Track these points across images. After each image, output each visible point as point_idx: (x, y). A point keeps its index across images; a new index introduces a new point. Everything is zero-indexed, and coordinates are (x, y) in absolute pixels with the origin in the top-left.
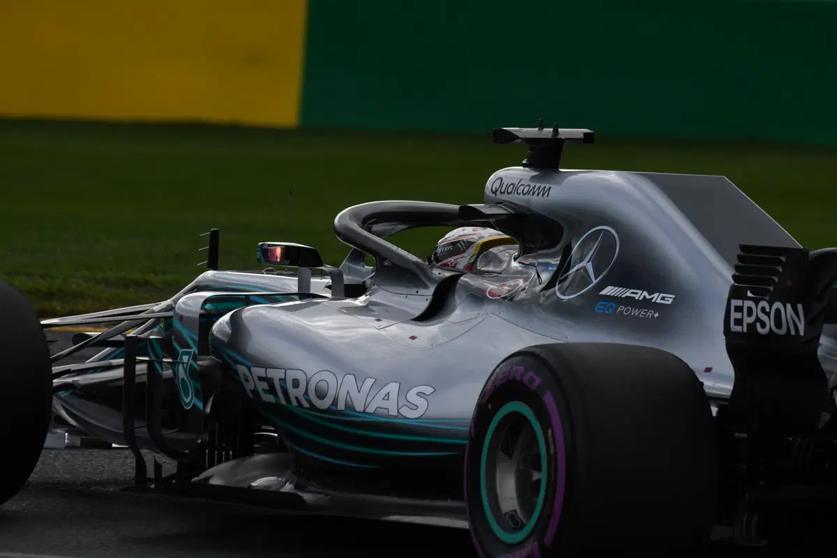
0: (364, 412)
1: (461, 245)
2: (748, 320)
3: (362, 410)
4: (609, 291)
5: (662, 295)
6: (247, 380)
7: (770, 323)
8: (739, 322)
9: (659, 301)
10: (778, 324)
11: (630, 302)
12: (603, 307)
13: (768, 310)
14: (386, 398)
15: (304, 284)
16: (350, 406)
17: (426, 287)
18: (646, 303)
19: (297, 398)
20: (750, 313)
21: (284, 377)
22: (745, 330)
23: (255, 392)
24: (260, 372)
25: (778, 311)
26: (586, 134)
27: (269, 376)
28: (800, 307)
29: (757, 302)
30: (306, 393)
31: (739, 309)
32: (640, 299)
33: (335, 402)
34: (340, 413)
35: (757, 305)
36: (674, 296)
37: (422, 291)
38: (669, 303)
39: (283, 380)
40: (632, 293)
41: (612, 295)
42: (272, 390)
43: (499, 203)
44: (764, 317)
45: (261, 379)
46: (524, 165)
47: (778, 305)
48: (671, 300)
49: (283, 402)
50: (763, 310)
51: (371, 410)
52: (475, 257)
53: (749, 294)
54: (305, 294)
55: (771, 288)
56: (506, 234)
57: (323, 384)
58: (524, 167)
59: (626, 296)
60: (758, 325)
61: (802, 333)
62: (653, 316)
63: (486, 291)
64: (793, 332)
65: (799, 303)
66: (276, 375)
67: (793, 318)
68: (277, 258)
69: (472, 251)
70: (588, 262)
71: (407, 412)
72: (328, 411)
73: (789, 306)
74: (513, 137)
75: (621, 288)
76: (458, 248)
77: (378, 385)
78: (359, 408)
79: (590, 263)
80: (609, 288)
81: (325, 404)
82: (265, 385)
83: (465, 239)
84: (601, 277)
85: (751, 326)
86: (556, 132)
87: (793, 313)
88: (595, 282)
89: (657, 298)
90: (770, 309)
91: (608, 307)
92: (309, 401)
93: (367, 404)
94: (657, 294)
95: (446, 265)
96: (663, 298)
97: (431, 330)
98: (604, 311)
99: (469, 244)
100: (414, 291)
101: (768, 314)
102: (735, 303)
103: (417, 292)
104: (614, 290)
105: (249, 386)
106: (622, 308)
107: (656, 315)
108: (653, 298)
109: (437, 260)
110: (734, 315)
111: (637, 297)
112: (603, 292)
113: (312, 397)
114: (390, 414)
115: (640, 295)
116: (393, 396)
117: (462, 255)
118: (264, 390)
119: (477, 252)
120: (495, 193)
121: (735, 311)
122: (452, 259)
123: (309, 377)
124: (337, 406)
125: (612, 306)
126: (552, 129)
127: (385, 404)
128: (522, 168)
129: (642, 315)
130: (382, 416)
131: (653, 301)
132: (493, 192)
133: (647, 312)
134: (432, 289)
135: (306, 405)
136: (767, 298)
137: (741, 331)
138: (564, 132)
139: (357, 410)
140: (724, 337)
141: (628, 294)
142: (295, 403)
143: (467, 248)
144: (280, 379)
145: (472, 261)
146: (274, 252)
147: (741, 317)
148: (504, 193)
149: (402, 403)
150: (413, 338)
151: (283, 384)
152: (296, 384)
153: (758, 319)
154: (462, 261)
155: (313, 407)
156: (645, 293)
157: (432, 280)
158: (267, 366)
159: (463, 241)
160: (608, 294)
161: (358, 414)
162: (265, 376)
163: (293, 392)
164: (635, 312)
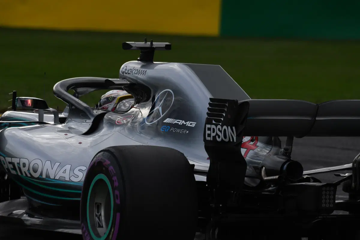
0: (54, 179)
1: (111, 99)
2: (213, 134)
3: (53, 178)
4: (168, 120)
5: (191, 122)
6: (4, 164)
7: (222, 135)
8: (209, 135)
9: (189, 125)
10: (225, 136)
11: (176, 126)
12: (164, 128)
13: (221, 130)
14: (64, 172)
15: (41, 117)
16: (48, 176)
17: (90, 119)
18: (184, 127)
19: (25, 172)
20: (214, 132)
21: (19, 162)
22: (212, 139)
23: (8, 169)
24: (9, 159)
25: (225, 130)
26: (166, 45)
27: (13, 162)
28: (234, 128)
29: (216, 125)
30: (29, 170)
31: (209, 129)
32: (181, 124)
33: (41, 174)
34: (43, 179)
35: (216, 127)
36: (196, 123)
37: (88, 121)
38: (193, 126)
39: (19, 164)
40: (178, 121)
41: (169, 122)
42: (14, 168)
43: (124, 78)
44: (219, 133)
45: (10, 163)
46: (138, 60)
47: (225, 127)
48: (194, 125)
49: (20, 174)
50: (219, 129)
51: (57, 178)
52: (116, 104)
53: (214, 122)
54: (41, 122)
55: (222, 119)
56: (129, 93)
57: (36, 165)
58: (138, 61)
59: (175, 123)
60: (217, 136)
61: (235, 141)
62: (186, 132)
63: (116, 121)
64: (231, 140)
65: (234, 126)
66: (15, 161)
67: (231, 133)
68: (29, 105)
69: (115, 101)
70: (160, 106)
71: (74, 179)
72: (38, 178)
73: (229, 127)
74: (130, 46)
75: (173, 119)
76: (109, 100)
77: (61, 165)
78: (52, 177)
79: (161, 107)
80: (168, 119)
81: (36, 175)
82: (11, 166)
83: (112, 96)
84: (165, 114)
85: (214, 137)
86: (152, 44)
87: (231, 132)
88: (162, 116)
89: (188, 124)
90: (222, 129)
91: (167, 128)
92: (30, 174)
93: (56, 174)
94: (189, 122)
95: (103, 108)
96: (191, 124)
97: (90, 139)
98: (165, 130)
99: (114, 98)
100: (84, 120)
101: (221, 132)
102: (208, 126)
103: (86, 121)
104: (170, 120)
105: (5, 166)
106: (172, 129)
107: (187, 132)
108: (186, 124)
109: (101, 105)
110: (208, 132)
111: (179, 123)
112: (165, 121)
113: (31, 171)
114: (66, 180)
115: (181, 122)
116: (68, 171)
117: (110, 104)
118: (11, 168)
119: (117, 102)
120: (123, 73)
121: (208, 130)
122: (106, 105)
123: (30, 161)
124: (42, 176)
125: (168, 128)
126: (150, 43)
127: (63, 175)
128: (137, 61)
129: (181, 132)
130: (62, 181)
131: (187, 125)
132: (122, 73)
133: (183, 131)
134: (92, 120)
135: (29, 175)
136: (221, 124)
137: (210, 140)
138: (156, 44)
139: (51, 178)
140: (204, 143)
141: (176, 122)
142: (24, 175)
143: (113, 100)
144: (17, 163)
145: (115, 106)
146: (27, 102)
147: (210, 133)
148: (127, 73)
149: (72, 174)
150: (80, 143)
151: (19, 165)
152: (24, 165)
153: (217, 134)
154: (110, 106)
155: (32, 177)
156: (184, 122)
157: (92, 115)
158: (11, 156)
159: (112, 97)
160: (167, 122)
161: (51, 180)
162: (11, 161)
163: (23, 170)
164: (178, 131)
